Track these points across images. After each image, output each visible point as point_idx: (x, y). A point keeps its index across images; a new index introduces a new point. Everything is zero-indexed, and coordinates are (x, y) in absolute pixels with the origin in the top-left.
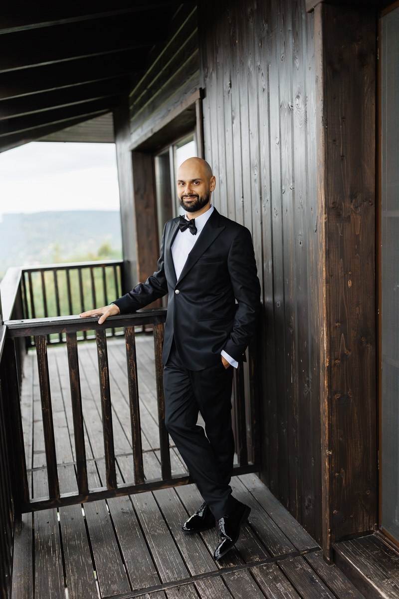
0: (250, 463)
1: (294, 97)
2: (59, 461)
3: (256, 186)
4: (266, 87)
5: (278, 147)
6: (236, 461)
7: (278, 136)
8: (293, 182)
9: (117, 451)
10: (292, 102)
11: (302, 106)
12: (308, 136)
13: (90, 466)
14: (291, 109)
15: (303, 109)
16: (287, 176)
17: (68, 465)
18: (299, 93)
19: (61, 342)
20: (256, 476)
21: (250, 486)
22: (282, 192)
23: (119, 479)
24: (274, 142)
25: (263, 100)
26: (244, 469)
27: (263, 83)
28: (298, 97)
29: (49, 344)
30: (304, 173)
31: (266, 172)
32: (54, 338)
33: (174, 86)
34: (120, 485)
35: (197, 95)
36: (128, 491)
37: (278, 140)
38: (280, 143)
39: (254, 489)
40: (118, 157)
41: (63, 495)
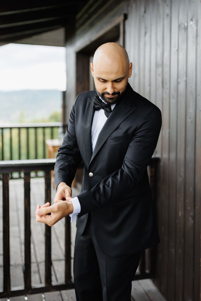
0: (147, 271)
1: (189, 20)
2: (12, 262)
3: (160, 79)
4: (169, 13)
5: (176, 53)
6: (138, 271)
7: (177, 45)
8: (186, 76)
9: (53, 257)
10: (187, 23)
11: (194, 26)
12: (198, 46)
13: (34, 267)
14: (186, 29)
15: (195, 28)
16: (182, 72)
17: (19, 265)
18: (193, 17)
19: (20, 177)
20: (151, 281)
21: (147, 288)
22: (178, 83)
23: (53, 278)
24: (174, 50)
25: (167, 22)
26: (143, 276)
27: (167, 11)
28: (192, 20)
29: (12, 178)
30: (194, 71)
31: (166, 69)
32: (16, 175)
33: (106, 12)
34: (54, 283)
35: (122, 18)
36: (59, 288)
37: (176, 48)
38: (178, 50)
39: (149, 291)
40: (67, 56)
41: (13, 289)
